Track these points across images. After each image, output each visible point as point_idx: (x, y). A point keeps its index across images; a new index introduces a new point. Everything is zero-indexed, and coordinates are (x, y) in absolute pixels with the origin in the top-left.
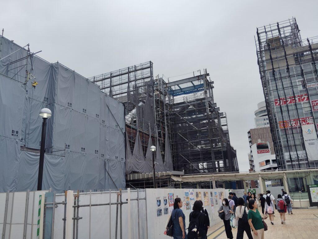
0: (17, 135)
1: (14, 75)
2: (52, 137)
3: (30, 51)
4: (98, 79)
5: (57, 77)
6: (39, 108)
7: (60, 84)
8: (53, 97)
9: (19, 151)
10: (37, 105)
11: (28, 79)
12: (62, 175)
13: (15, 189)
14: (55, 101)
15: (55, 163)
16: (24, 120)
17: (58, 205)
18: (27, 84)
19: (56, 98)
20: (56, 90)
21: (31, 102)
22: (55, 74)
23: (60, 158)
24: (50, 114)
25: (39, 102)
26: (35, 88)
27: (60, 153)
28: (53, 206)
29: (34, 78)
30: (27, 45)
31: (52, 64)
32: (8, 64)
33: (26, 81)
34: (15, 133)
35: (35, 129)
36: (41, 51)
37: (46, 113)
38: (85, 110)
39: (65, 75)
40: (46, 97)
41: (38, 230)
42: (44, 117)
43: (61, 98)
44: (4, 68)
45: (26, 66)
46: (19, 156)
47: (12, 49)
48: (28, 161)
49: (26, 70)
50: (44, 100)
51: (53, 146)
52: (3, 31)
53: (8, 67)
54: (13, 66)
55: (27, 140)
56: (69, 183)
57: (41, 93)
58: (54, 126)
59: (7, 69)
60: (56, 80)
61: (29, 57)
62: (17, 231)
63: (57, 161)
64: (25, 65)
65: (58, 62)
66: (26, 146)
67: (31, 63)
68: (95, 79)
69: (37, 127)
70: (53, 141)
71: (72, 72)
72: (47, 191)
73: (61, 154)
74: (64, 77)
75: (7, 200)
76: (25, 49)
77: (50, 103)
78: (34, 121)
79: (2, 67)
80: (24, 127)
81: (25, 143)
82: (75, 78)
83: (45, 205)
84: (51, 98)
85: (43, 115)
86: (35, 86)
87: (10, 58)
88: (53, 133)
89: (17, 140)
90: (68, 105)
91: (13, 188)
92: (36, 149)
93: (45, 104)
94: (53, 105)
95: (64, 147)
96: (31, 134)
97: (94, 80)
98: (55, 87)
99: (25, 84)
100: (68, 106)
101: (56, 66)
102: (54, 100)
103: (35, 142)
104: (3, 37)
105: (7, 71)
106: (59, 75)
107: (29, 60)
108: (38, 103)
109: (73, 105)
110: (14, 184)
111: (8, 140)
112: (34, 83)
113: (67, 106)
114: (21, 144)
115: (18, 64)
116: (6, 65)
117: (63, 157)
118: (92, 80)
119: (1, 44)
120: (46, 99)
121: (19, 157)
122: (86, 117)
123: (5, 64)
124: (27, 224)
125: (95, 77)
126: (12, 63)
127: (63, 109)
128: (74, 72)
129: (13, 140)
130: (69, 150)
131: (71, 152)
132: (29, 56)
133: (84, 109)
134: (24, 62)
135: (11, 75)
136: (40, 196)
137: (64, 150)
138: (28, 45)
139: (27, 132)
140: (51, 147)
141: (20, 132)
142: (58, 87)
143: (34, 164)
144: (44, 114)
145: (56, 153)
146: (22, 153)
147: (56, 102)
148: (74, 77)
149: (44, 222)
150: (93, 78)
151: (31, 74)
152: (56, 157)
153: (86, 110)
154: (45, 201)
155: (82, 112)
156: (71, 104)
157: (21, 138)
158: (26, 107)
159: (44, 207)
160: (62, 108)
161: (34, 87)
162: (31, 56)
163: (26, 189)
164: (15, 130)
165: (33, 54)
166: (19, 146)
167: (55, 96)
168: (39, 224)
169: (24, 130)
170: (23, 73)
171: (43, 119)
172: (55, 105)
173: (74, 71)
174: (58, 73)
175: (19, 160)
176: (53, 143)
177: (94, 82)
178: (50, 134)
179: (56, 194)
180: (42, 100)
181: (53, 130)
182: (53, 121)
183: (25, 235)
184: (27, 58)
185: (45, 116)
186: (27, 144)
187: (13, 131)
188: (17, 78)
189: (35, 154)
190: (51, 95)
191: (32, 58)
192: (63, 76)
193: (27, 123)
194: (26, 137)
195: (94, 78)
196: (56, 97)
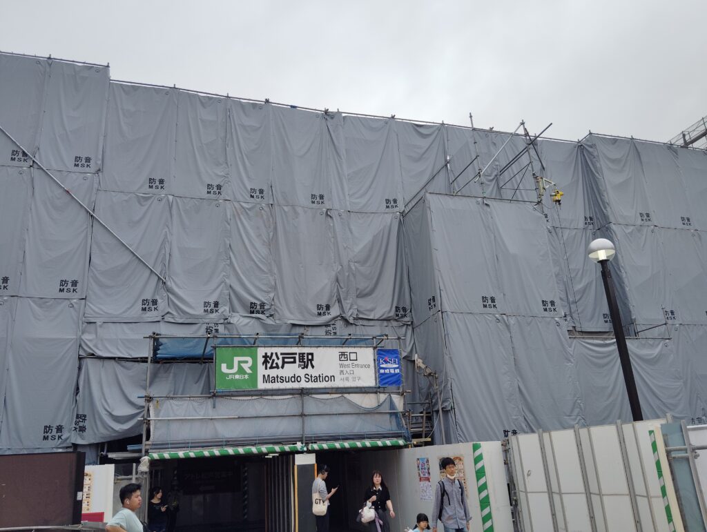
0: (554, 310)
1: (513, 191)
2: (627, 298)
3: (530, 134)
4: (694, 135)
5: (598, 165)
6: (581, 242)
7: (610, 179)
8: (603, 212)
9: (566, 340)
10: (574, 238)
11: (542, 190)
12: (679, 384)
13: (583, 421)
14: (609, 219)
15: (652, 357)
16: (557, 275)
17: (698, 451)
18: (543, 202)
19: (609, 212)
20: (605, 194)
21: (560, 235)
22: (591, 161)
23: (659, 343)
24: (612, 249)
25: (575, 230)
26: (560, 204)
27: (656, 332)
28: (688, 454)
29: (553, 183)
30: (519, 124)
31: (579, 142)
32: (496, 176)
33: (540, 196)
34: (550, 305)
35: (584, 290)
36: (551, 124)
37: (602, 250)
38: (686, 220)
39: (615, 154)
40: (588, 216)
41: (668, 509)
42: (601, 259)
43: (620, 208)
44: (491, 187)
45: (530, 168)
46: (570, 350)
47: (495, 144)
48: (590, 358)
49: (534, 174)
50: (586, 223)
51: (635, 319)
52: (471, 117)
53: (497, 180)
54: (506, 175)
55: (575, 316)
56: (699, 401)
57: (575, 211)
58: (624, 275)
59: (498, 185)
60: (598, 173)
61: (531, 146)
62: (618, 511)
63: (656, 351)
64: (528, 165)
65: (590, 133)
66: (578, 329)
67: (537, 158)
68: (687, 138)
69: (588, 284)
70: (631, 308)
71: (628, 142)
72: (663, 421)
73: (659, 335)
74: (613, 161)
75: (579, 445)
76: (518, 135)
77: (600, 225)
78: (577, 274)
79: (489, 185)
80: (561, 291)
81: (574, 323)
82: (638, 153)
83: (668, 453)
84: (599, 216)
85: (597, 254)
86: (559, 201)
87: (497, 163)
88: (627, 289)
89: (556, 319)
90: (640, 218)
91: (578, 419)
92: (600, 332)
93: (589, 233)
94: (608, 229)
95: (661, 318)
96: (581, 302)
97: (685, 140)
98: (600, 187)
99: (539, 203)
100: (642, 220)
101: (589, 143)
102: (605, 217)
103: (592, 317)
104: (474, 129)
105: (499, 189)
106: (601, 159)
107: (532, 152)
108: (574, 233)
109: (652, 216)
110: (576, 411)
111: (540, 322)
112: (556, 195)
113: (639, 222)
114: (566, 326)
115: (515, 168)
116: (493, 179)
117: (667, 341)
118: (681, 142)
119: (475, 143)
120: (589, 220)
121: (572, 353)
122: (693, 235)
123: (491, 178)
124: (635, 496)
125: (686, 133)
126: (502, 171)
127: (633, 230)
128: (632, 141)
129: (549, 319)
130: (677, 322)
131: (682, 327)
132: (530, 144)
133: (683, 219)
134: (525, 160)
135: (508, 194)
136: (651, 432)
137: (665, 324)
138: (523, 124)
139: (571, 299)
140: (632, 322)
141: (557, 302)
142: (608, 187)
143: (607, 364)
144: (599, 252)
145: (648, 334)
146: (573, 345)
147: (612, 219)
148: (637, 150)
149: (677, 491)
150: (681, 136)
151: (544, 179)
152: (651, 342)
153: (688, 220)
154: (666, 445)
155: (680, 225)
156: (648, 215)
157: (563, 315)
158: (554, 248)
159: (667, 456)
160: (630, 230)
161: (557, 203)
162: (533, 142)
163: (604, 419)
164: (549, 300)
165: (536, 137)
166: (565, 330)
167: (605, 208)
168: (666, 495)
169: (563, 296)
170: (529, 182)
171: (600, 265)
172: (613, 227)
173: (632, 139)
174: (598, 156)
175: (572, 360)
176: (633, 312)
177: (686, 144)
178: (621, 293)
179: (688, 427)
180: (581, 224)
181: (624, 283)
182: (618, 265)
183: (637, 519)
184: (526, 149)
185: (602, 255)
186: (577, 325)
187: (543, 301)
188: (519, 196)
189: (602, 342)
190: (597, 210)
191: (537, 145)
192: (609, 159)
193: (565, 280)
194: (572, 311)
195: (684, 136)
196: (608, 209)
